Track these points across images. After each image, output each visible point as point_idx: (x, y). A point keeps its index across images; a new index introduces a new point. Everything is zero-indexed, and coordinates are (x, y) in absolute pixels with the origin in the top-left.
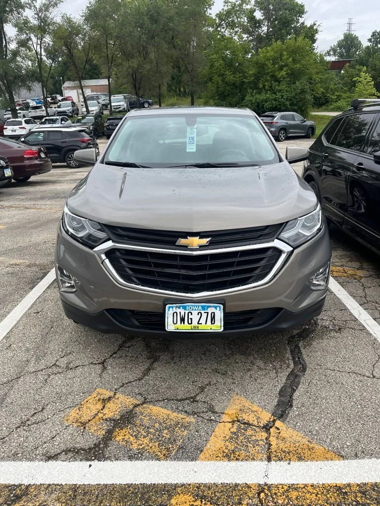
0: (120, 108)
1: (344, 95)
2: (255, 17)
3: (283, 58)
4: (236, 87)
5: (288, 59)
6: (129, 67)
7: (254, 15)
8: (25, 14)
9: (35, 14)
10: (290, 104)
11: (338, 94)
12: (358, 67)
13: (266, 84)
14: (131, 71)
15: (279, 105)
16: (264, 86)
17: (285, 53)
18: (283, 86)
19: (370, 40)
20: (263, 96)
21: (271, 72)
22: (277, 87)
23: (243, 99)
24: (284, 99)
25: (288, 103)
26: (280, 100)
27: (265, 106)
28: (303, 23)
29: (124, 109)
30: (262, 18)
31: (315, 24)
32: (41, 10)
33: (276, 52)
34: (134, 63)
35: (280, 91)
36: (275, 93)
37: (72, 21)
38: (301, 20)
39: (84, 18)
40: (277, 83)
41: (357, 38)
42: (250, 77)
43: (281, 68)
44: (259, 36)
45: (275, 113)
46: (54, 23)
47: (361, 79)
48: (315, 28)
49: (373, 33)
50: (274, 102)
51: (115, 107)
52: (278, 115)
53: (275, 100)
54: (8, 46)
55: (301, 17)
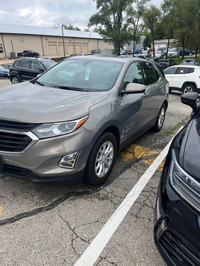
0: (173, 55)
6: (180, 32)
8: (132, 5)
9: (137, 5)
14: (181, 34)
29: (175, 56)
32: (141, 3)
34: (184, 30)
37: (155, 8)
39: (161, 6)
46: (146, 10)
51: (170, 54)
54: (122, 22)
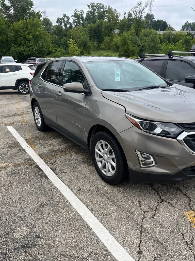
1: (58, 50)
2: (5, 4)
3: (29, 28)
4: (4, 43)
5: (31, 29)
7: (5, 3)
10: (38, 53)
11: (55, 49)
12: (54, 36)
13: (22, 41)
15: (32, 53)
16: (21, 43)
17: (29, 26)
18: (32, 44)
19: (57, 22)
20: (22, 49)
21: (24, 35)
22: (29, 44)
23: (9, 50)
24: (34, 50)
25: (36, 53)
26: (32, 51)
27: (24, 54)
28: (33, 11)
30: (10, 5)
31: (40, 12)
33: (24, 25)
35: (31, 46)
36: (29, 47)
38: (32, 9)
40: (28, 42)
41: (50, 20)
42: (12, 37)
43: (29, 34)
44: (9, 15)
45: (35, 58)
47: (70, 42)
48: (40, 14)
49: (58, 19)
50: (29, 52)
52: (37, 59)
53: (29, 51)
55: (31, 7)
